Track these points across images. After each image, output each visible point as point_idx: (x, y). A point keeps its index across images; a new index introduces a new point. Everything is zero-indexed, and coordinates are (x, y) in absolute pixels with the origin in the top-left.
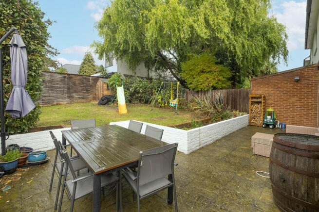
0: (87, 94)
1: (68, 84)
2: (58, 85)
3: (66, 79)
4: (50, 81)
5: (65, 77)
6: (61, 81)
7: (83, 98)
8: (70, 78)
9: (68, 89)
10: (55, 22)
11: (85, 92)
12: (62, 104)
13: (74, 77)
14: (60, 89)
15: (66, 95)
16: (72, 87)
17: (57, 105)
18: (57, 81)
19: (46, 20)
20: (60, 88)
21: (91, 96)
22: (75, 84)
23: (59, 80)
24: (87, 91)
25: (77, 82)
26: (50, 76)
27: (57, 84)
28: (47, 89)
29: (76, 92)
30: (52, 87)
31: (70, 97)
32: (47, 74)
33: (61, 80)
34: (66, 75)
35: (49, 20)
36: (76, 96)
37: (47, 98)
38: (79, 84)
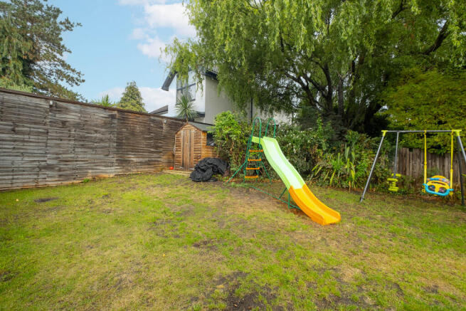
0: (155, 155)
1: (120, 133)
2: (98, 135)
3: (116, 121)
4: (78, 124)
5: (113, 117)
6: (105, 125)
7: (148, 163)
8: (124, 119)
9: (120, 144)
10: (78, 24)
11: (152, 150)
12: (104, 178)
13: (131, 116)
14: (103, 144)
15: (113, 158)
16: (127, 139)
17: (93, 180)
18: (96, 125)
19: (63, 21)
20: (102, 140)
21: (164, 159)
22: (133, 133)
23: (100, 122)
24: (157, 147)
25: (138, 128)
26: (81, 112)
27: (96, 132)
28: (73, 142)
29: (135, 151)
30: (83, 138)
31: (123, 162)
32: (72, 107)
33: (105, 123)
34: (115, 112)
35: (67, 20)
36: (135, 160)
37: (71, 165)
38: (143, 133)
